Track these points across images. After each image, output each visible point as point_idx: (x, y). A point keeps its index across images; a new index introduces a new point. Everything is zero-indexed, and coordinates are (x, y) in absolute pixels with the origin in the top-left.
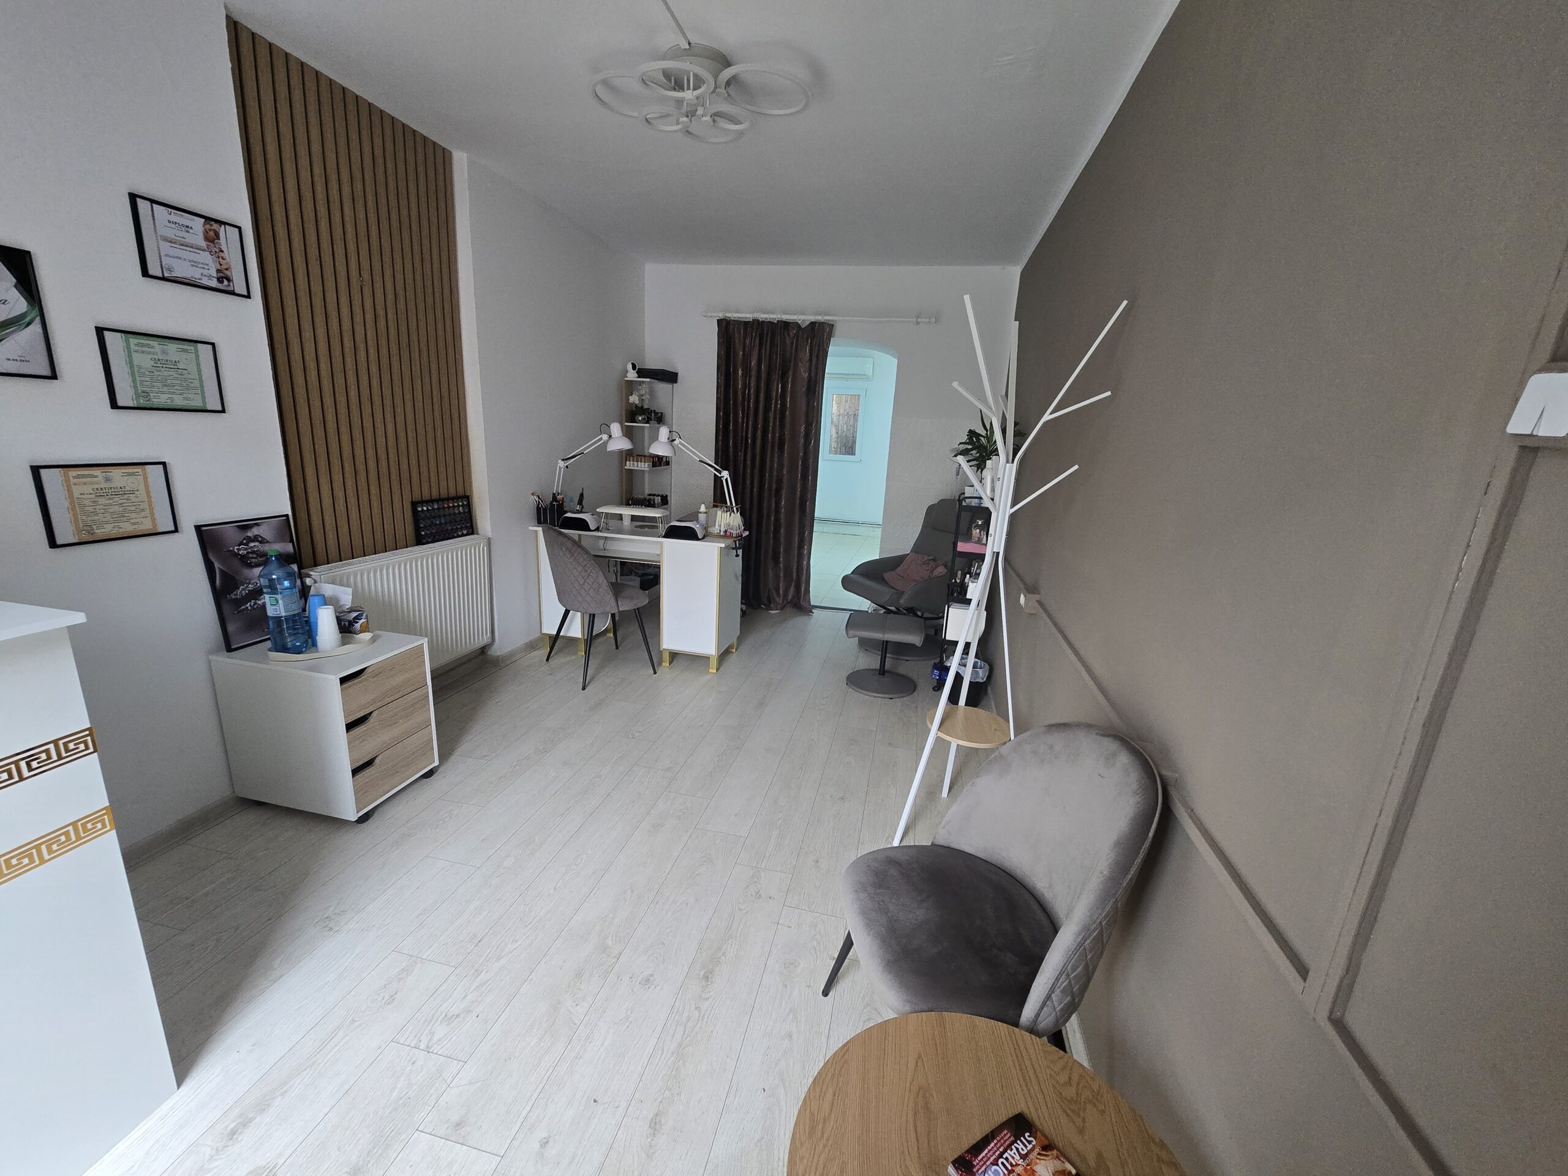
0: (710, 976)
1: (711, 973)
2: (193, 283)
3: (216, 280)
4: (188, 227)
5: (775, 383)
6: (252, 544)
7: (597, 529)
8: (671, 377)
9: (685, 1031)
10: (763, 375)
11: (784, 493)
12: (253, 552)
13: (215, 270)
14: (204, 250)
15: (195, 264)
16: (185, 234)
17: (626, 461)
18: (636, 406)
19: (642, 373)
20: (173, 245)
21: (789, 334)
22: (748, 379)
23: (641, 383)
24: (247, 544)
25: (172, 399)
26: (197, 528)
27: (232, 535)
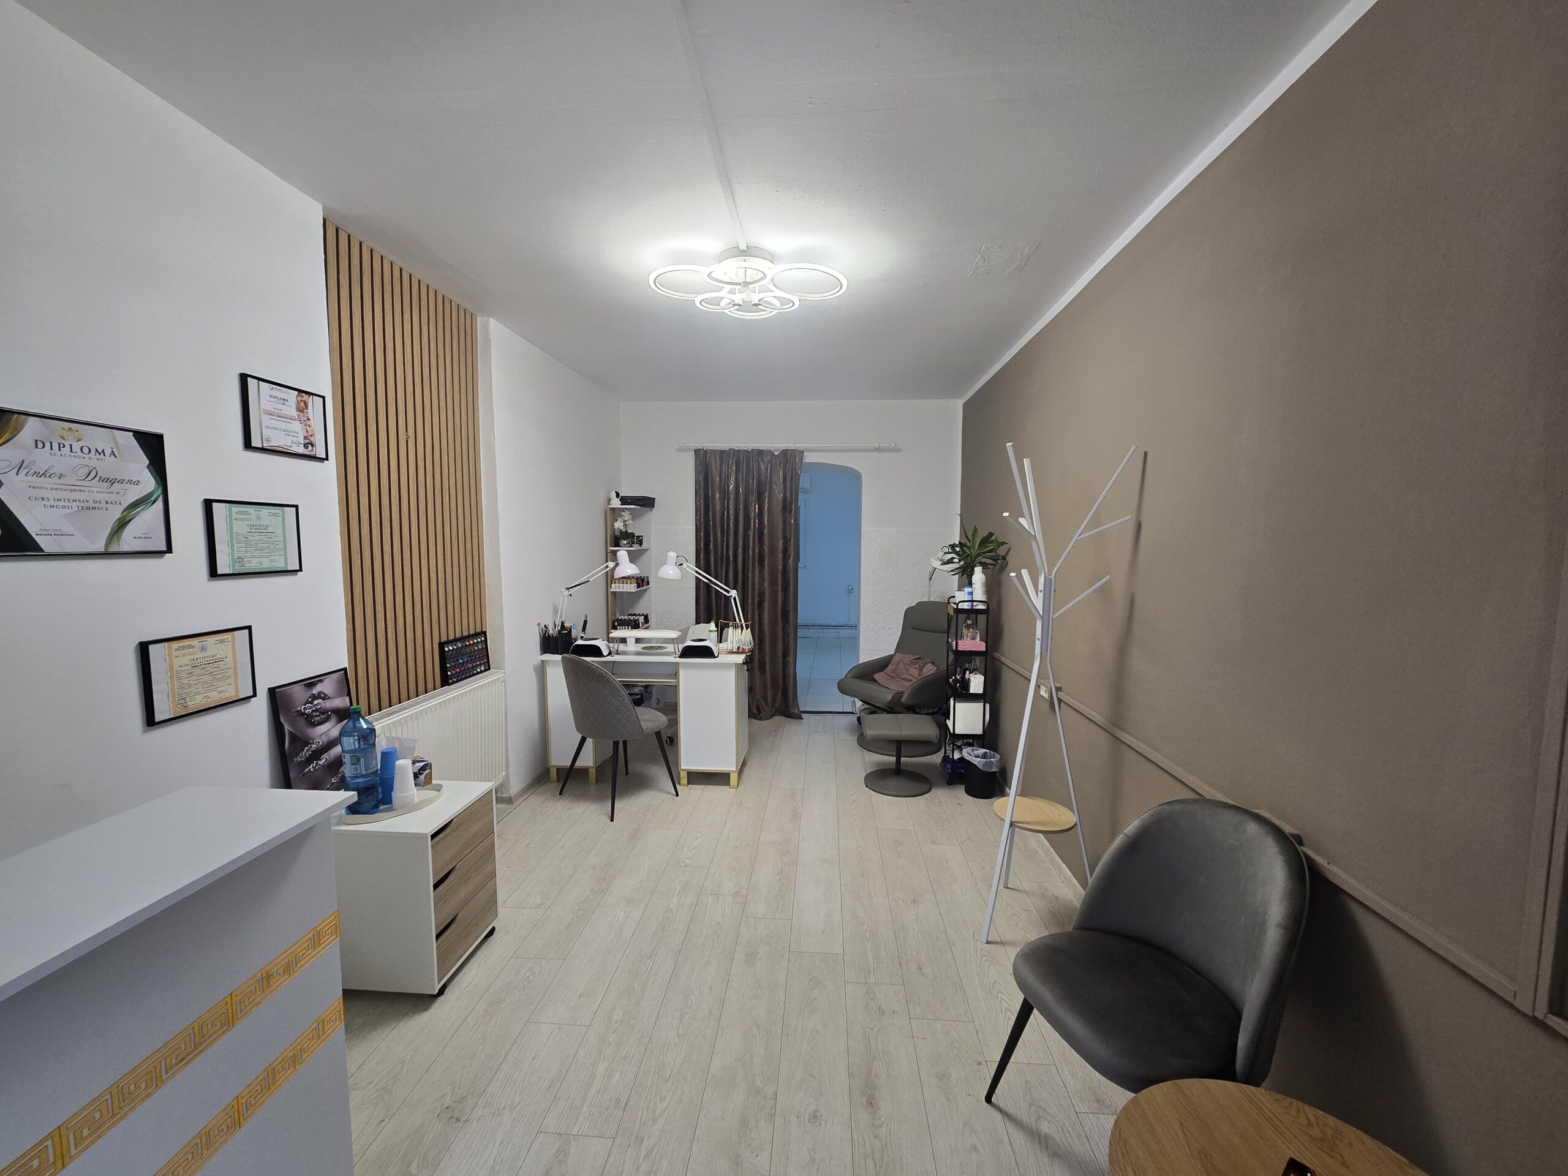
0: (873, 1102)
1: (873, 1099)
2: (286, 450)
3: (303, 445)
4: (284, 400)
5: (753, 504)
6: (316, 702)
7: (610, 654)
8: (647, 503)
10: (742, 498)
11: (766, 604)
12: (316, 710)
13: (303, 437)
14: (295, 420)
15: (287, 433)
16: (279, 406)
17: (612, 584)
19: (624, 500)
20: (272, 417)
21: (763, 461)
22: (726, 502)
24: (311, 703)
25: (261, 563)
26: (272, 692)
27: (300, 694)
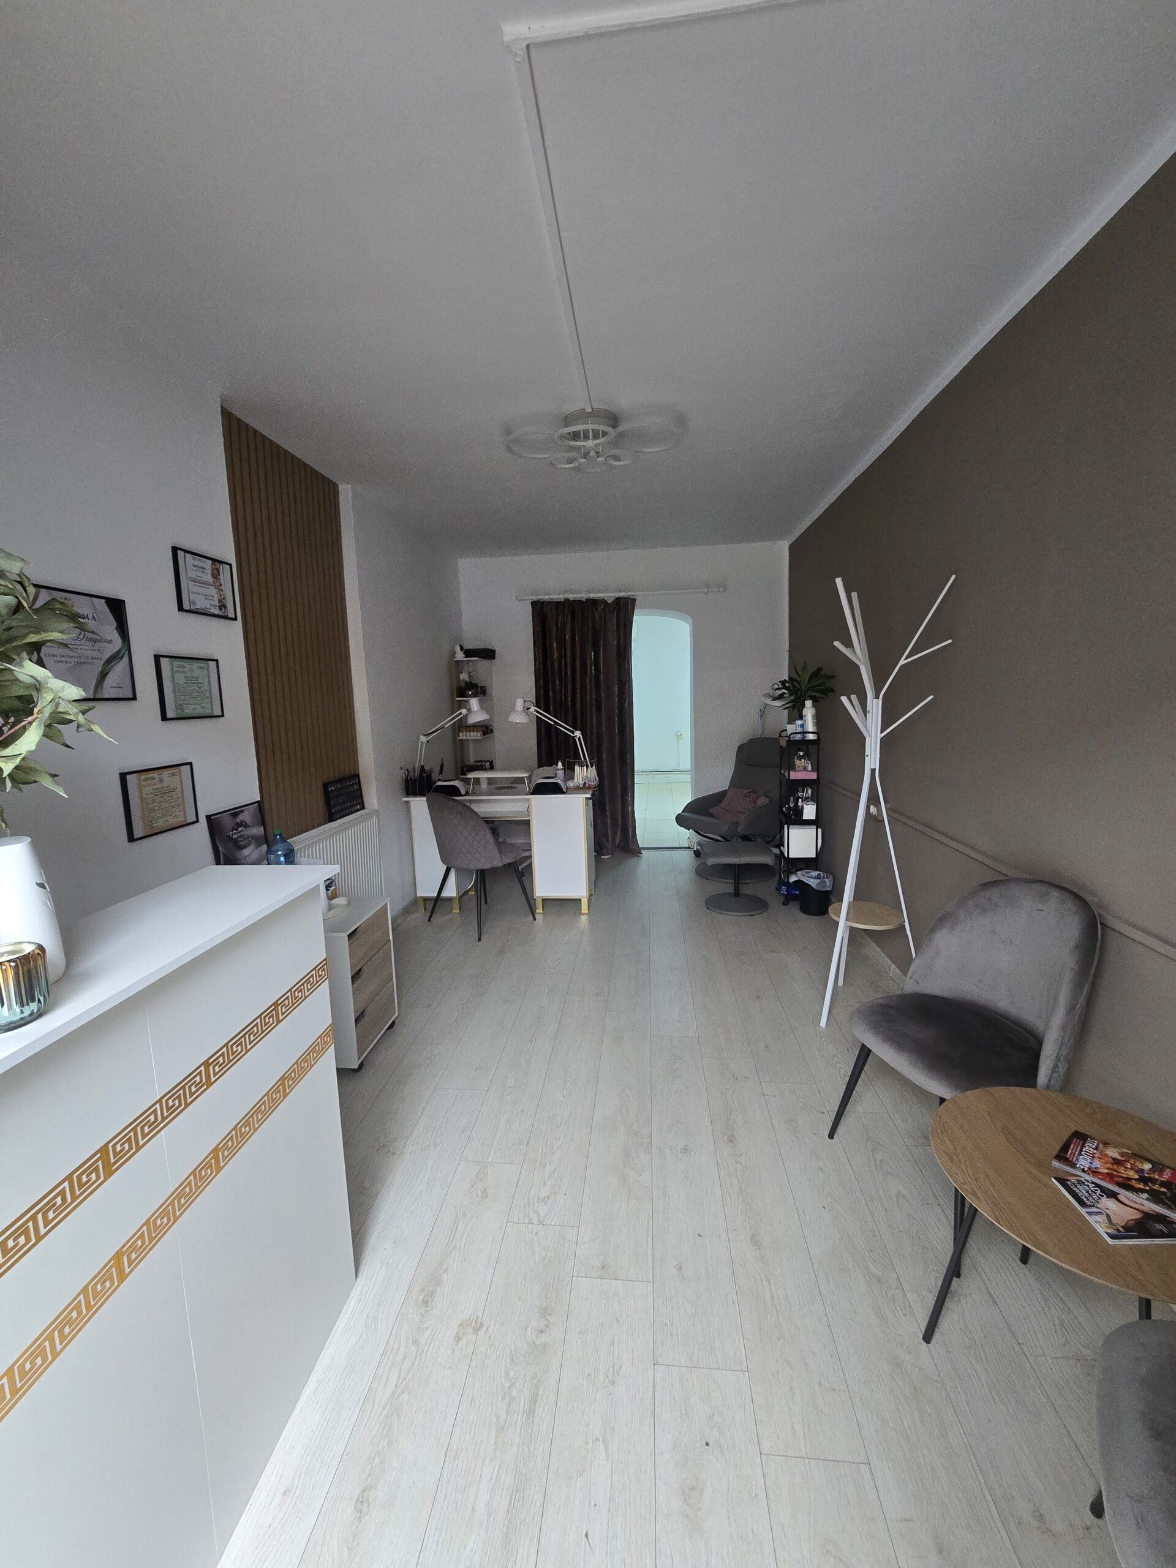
0: (733, 1139)
1: (733, 1137)
2: (206, 612)
3: (217, 608)
4: (203, 568)
5: (589, 651)
6: (240, 829)
7: (467, 794)
8: (488, 654)
9: (738, 1179)
10: (578, 646)
12: (241, 836)
13: (217, 601)
14: (211, 585)
16: (202, 575)
17: (459, 732)
18: (466, 682)
19: (469, 653)
20: (196, 584)
21: (597, 610)
22: (563, 651)
23: (468, 662)
24: (237, 830)
25: (195, 709)
26: (208, 818)
27: (228, 822)
